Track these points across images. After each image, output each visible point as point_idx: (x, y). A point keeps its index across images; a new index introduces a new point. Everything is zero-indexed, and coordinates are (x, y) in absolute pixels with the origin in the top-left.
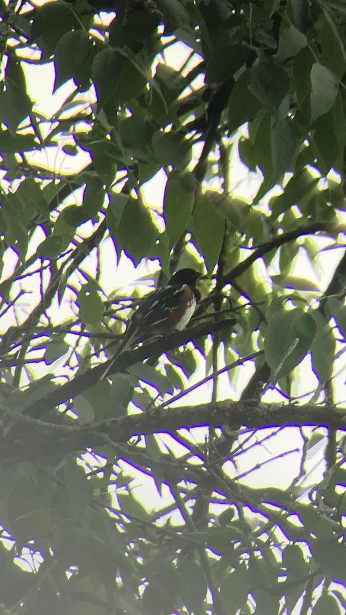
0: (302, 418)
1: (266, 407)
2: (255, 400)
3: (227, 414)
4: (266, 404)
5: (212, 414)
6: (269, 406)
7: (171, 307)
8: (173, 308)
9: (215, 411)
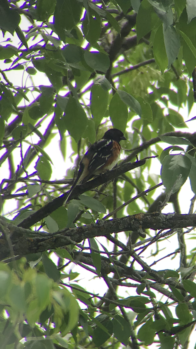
0: (187, 221)
1: (165, 216)
2: (157, 212)
3: (141, 222)
4: (165, 214)
5: (132, 223)
6: (166, 215)
7: (106, 156)
8: (107, 156)
9: (134, 220)
